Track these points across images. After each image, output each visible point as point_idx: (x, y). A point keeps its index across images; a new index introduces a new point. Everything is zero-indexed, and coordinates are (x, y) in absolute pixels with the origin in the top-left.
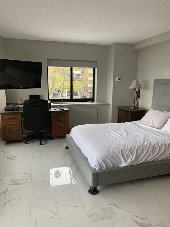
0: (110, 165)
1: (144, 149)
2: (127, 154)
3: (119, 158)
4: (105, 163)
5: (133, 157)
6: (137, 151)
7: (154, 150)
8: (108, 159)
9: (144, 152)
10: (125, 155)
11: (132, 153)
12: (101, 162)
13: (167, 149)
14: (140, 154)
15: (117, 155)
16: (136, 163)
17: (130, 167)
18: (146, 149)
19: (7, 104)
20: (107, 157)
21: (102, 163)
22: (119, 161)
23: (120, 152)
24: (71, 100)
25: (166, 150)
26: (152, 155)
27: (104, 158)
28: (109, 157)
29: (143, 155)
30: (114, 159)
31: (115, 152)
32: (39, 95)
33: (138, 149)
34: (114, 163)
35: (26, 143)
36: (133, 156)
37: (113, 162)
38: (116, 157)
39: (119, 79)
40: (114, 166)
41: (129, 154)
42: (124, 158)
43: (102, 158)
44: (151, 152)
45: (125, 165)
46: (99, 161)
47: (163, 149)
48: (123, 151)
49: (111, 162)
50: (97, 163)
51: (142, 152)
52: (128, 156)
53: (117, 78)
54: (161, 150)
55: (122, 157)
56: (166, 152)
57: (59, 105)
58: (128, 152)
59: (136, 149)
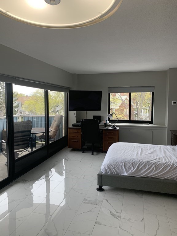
0: (114, 171)
1: (146, 165)
2: (129, 166)
3: (122, 167)
4: (110, 169)
5: (134, 170)
6: (139, 165)
7: (157, 168)
8: (113, 167)
9: (146, 168)
10: (127, 167)
11: (134, 166)
12: (106, 167)
13: (173, 170)
14: (141, 168)
15: (120, 165)
16: (136, 175)
17: (130, 177)
18: (149, 166)
19: (77, 122)
20: (111, 165)
21: (107, 169)
22: (121, 170)
23: (123, 163)
24: (130, 121)
25: (171, 171)
26: (154, 172)
27: (109, 165)
28: (113, 165)
29: (144, 170)
30: (117, 168)
31: (119, 163)
32: (100, 116)
33: (141, 164)
34: (118, 171)
35: (83, 152)
36: (134, 168)
37: (116, 169)
38: (119, 167)
39: (175, 103)
40: (118, 174)
41: (131, 167)
42: (126, 169)
43: (108, 165)
44: (153, 169)
45: (126, 175)
46: (105, 167)
47: (167, 169)
48: (126, 163)
49: (115, 170)
50: (104, 168)
51: (144, 167)
52: (130, 168)
53: (173, 102)
54: (165, 169)
55: (124, 167)
56: (171, 173)
57: (113, 125)
58: (130, 164)
59: (139, 163)
